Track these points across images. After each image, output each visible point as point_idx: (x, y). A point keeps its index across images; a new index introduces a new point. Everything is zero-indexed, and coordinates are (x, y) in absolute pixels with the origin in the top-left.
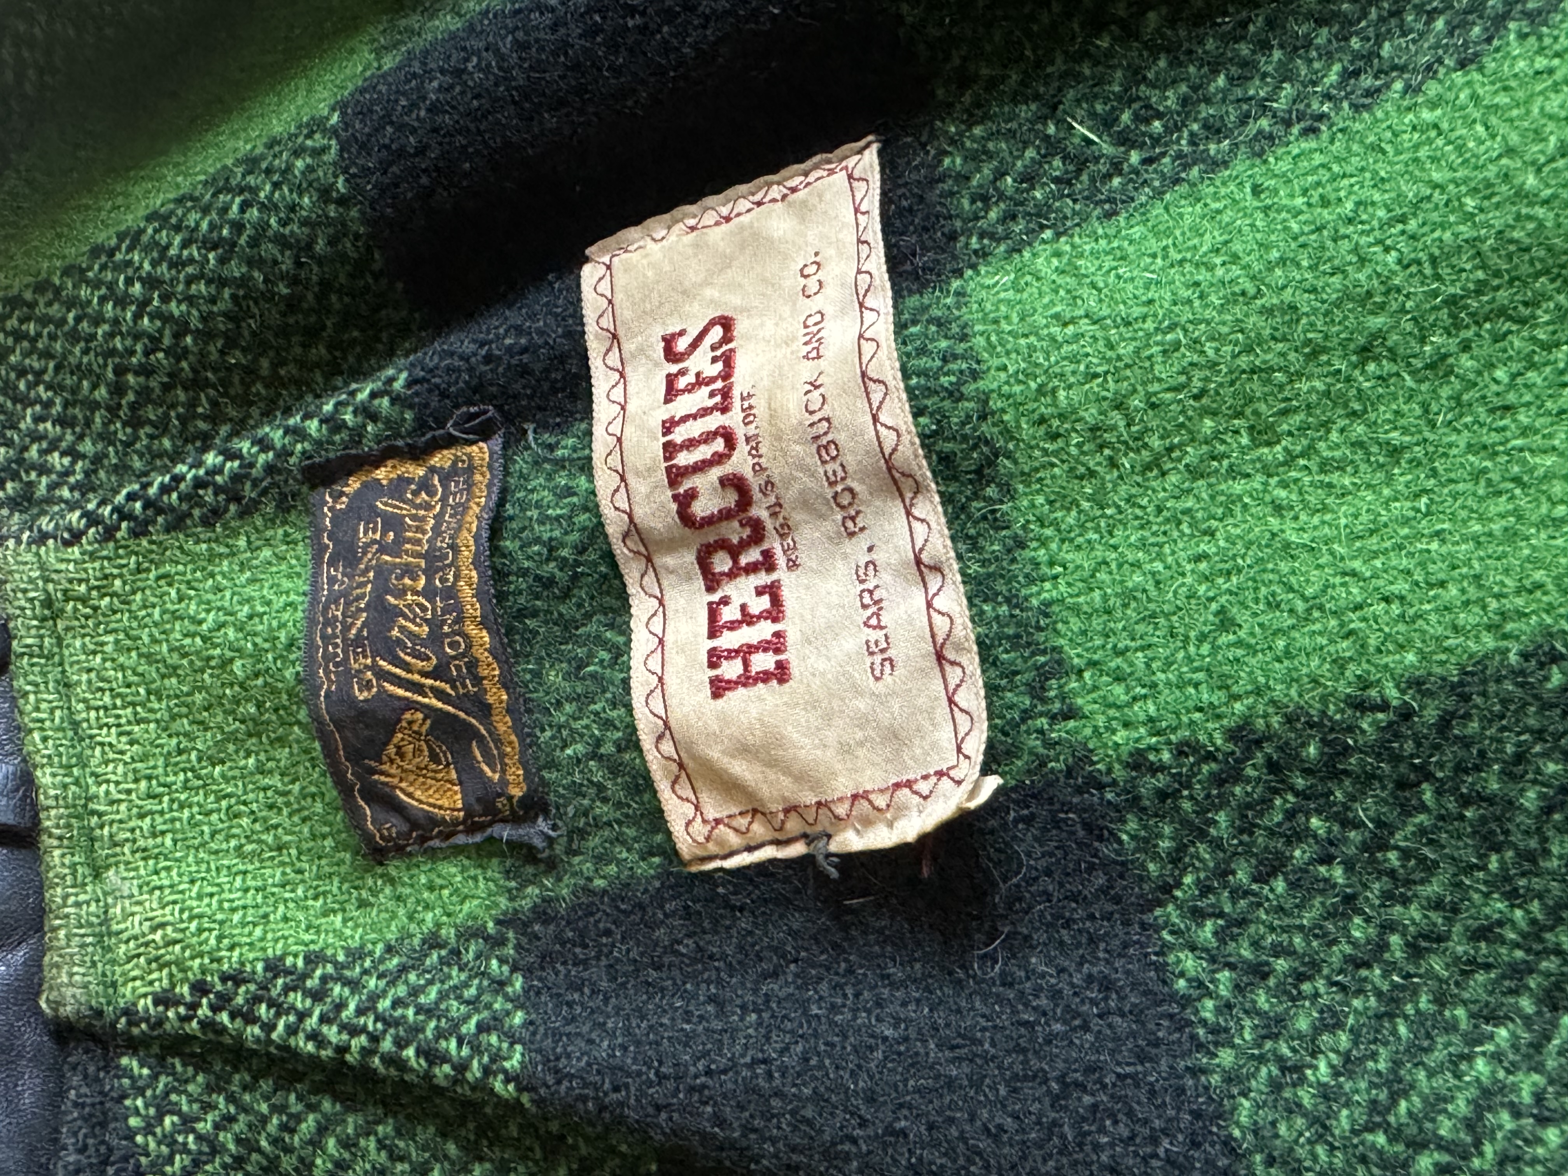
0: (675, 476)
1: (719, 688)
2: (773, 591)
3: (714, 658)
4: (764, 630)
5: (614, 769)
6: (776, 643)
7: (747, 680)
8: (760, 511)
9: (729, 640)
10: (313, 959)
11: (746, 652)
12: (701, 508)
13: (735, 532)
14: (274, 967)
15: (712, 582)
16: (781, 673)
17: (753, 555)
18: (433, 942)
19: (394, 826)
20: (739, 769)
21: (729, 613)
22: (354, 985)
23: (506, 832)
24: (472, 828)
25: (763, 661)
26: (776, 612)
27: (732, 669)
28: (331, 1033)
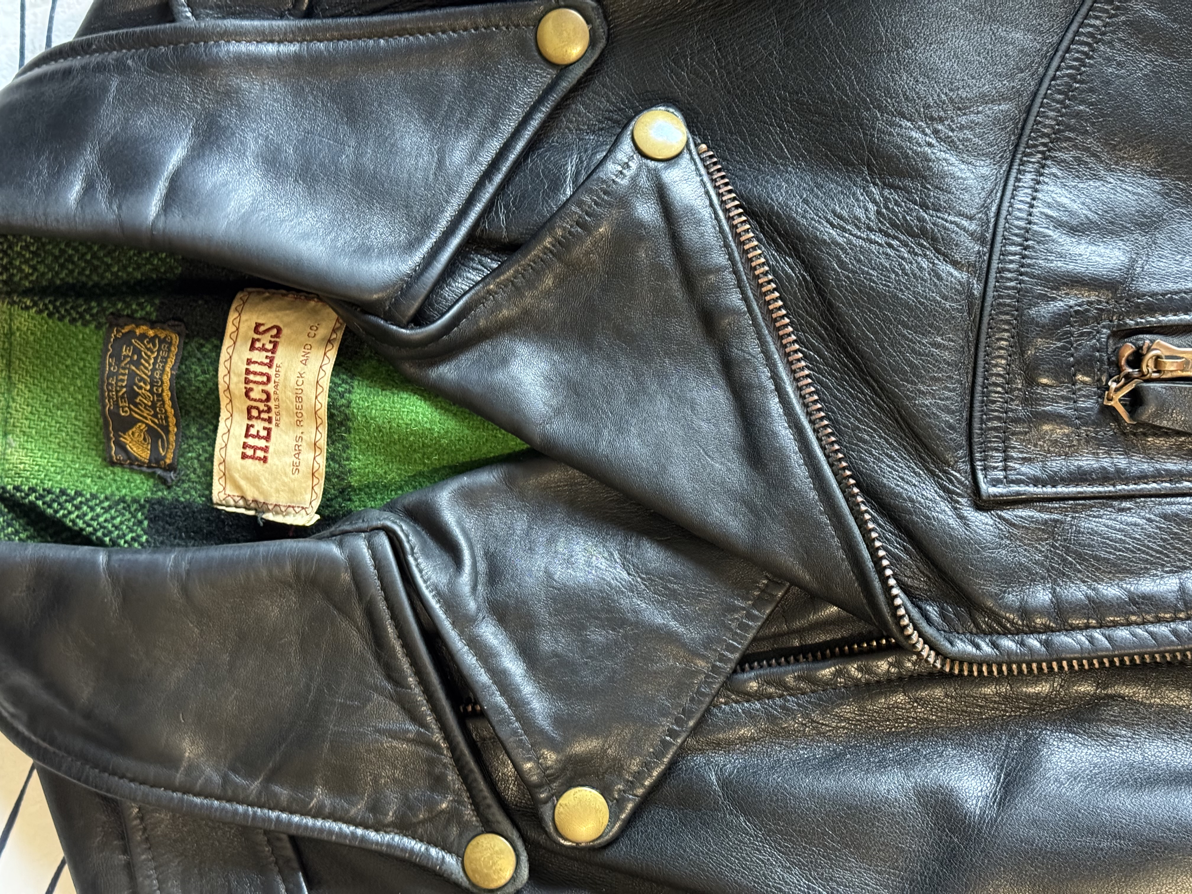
0: (247, 381)
1: (244, 456)
2: (269, 430)
3: (245, 446)
4: (262, 443)
5: (202, 466)
6: (265, 449)
7: (253, 457)
8: (272, 404)
9: (251, 441)
10: (78, 494)
11: (255, 448)
12: (252, 395)
13: (262, 406)
14: (63, 492)
15: (250, 417)
16: (265, 460)
17: (264, 416)
18: (122, 500)
19: (121, 457)
20: (243, 483)
21: (253, 431)
22: (92, 509)
23: (159, 472)
24: (149, 467)
25: (260, 454)
26: (268, 438)
27: (249, 452)
28: (80, 523)
